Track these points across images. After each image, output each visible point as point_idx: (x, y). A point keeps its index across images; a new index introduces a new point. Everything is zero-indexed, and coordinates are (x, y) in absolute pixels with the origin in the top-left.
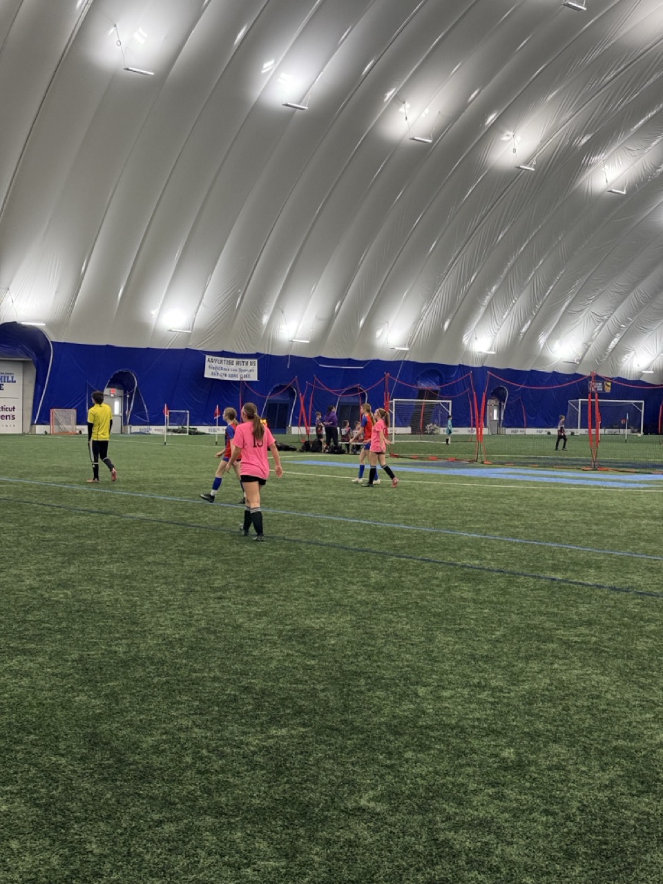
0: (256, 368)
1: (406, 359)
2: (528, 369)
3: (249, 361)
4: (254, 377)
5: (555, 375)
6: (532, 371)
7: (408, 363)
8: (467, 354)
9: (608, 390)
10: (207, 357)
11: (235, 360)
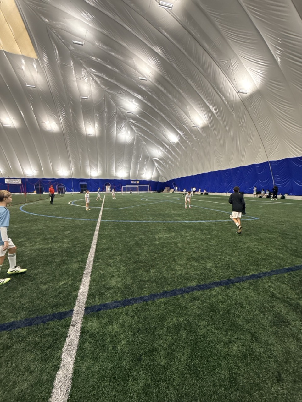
0: (20, 181)
1: (73, 178)
2: (113, 179)
3: (18, 180)
4: (20, 183)
5: (122, 180)
6: (115, 180)
7: (73, 179)
8: (91, 176)
9: (138, 182)
10: (5, 179)
11: (14, 180)
